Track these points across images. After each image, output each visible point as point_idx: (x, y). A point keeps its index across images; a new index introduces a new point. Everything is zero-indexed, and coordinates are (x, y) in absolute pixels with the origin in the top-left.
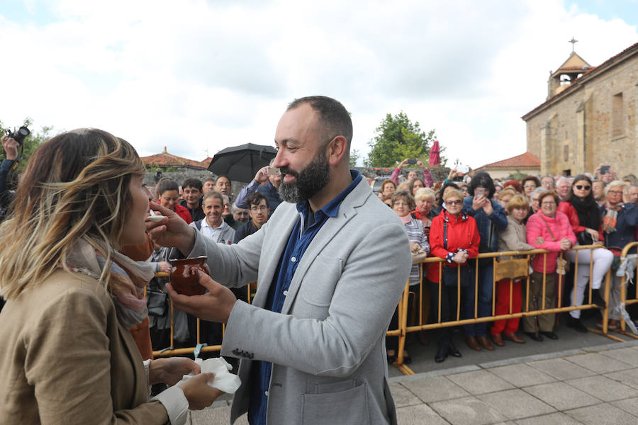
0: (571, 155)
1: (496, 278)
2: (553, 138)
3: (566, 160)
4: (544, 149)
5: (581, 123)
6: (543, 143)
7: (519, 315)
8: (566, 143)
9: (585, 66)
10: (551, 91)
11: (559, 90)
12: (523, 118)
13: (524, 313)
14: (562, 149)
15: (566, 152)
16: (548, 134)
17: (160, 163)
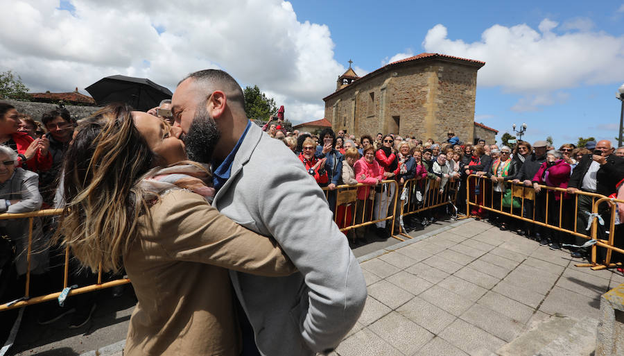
0: (347, 122)
1: (338, 204)
2: (339, 112)
3: (345, 125)
4: (334, 118)
5: (353, 106)
6: (334, 114)
7: (350, 227)
8: (345, 115)
9: (355, 76)
10: (338, 87)
11: (343, 87)
12: (324, 99)
13: (352, 227)
14: (343, 119)
15: (345, 120)
16: (337, 110)
17: (71, 99)
